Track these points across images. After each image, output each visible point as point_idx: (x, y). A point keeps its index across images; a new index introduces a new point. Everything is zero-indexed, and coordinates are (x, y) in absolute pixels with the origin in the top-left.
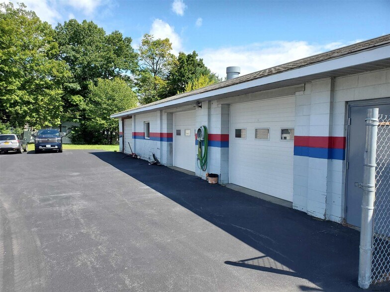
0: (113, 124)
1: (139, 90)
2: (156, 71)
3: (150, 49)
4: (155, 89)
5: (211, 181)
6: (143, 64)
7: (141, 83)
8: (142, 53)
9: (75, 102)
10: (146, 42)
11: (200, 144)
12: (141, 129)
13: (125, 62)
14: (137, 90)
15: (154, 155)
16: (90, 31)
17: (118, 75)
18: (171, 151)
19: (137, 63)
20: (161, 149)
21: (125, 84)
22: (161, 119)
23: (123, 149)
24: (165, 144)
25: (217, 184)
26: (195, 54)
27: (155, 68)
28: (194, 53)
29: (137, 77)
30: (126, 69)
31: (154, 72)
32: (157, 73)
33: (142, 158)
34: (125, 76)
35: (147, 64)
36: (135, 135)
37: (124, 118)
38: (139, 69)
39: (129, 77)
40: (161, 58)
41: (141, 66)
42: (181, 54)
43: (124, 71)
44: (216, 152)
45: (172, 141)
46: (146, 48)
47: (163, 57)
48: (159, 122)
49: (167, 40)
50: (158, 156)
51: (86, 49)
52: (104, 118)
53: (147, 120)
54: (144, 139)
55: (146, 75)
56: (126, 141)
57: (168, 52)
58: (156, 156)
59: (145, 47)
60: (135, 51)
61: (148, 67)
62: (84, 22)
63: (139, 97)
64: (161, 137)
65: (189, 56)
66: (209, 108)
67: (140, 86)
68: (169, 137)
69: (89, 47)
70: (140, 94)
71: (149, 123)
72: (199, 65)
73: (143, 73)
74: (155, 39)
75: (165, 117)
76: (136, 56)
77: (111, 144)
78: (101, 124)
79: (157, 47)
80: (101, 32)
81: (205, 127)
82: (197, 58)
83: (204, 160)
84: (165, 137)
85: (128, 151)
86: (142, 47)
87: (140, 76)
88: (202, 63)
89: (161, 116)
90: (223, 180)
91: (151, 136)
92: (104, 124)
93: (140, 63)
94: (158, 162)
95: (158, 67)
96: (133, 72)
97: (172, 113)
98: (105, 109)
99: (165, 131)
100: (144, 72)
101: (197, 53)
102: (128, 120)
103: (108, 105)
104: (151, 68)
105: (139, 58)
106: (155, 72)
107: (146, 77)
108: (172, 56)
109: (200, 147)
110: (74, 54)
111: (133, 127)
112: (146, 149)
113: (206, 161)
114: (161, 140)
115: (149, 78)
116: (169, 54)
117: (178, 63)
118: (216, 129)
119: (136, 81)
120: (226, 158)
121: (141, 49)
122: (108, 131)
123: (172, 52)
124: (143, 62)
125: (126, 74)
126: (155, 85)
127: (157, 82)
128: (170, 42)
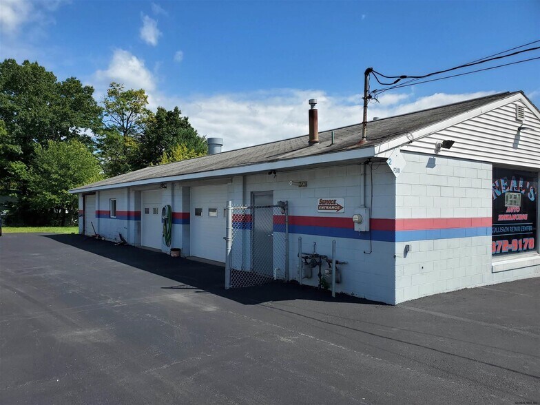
0: (67, 200)
1: (103, 153)
2: (127, 129)
3: (119, 103)
4: (125, 153)
5: (174, 254)
6: (109, 120)
7: (106, 145)
8: (108, 107)
9: (14, 171)
10: (113, 93)
11: (165, 221)
12: (106, 206)
13: (85, 118)
14: (99, 153)
15: (120, 235)
16: (35, 76)
17: (75, 135)
18: (139, 230)
19: (101, 120)
20: (128, 228)
21: (83, 148)
22: (129, 197)
23: (84, 230)
24: (133, 222)
25: (179, 257)
26: (177, 111)
27: (125, 126)
28: (176, 109)
29: (100, 138)
30: (86, 126)
31: (124, 132)
32: (128, 132)
33: (107, 240)
34: (85, 135)
35: (114, 120)
36: (99, 214)
37: (85, 195)
38: (104, 127)
39: (89, 138)
40: (134, 114)
41: (106, 124)
42: (161, 110)
43: (83, 129)
44: (178, 228)
45: (140, 220)
46: (112, 100)
47: (136, 113)
48: (126, 200)
49: (141, 92)
50: (125, 236)
51: (31, 100)
52: (55, 193)
53: (113, 197)
54: (110, 218)
55: (114, 135)
56: (88, 220)
57: (143, 107)
58: (123, 235)
59: (111, 98)
60: (98, 105)
61: (116, 124)
62: (26, 62)
63: (102, 163)
64: (128, 215)
65: (170, 114)
66: (173, 189)
67: (105, 148)
68: (137, 216)
69: (35, 98)
70: (104, 159)
71: (115, 201)
72: (182, 125)
73: (108, 133)
74: (125, 90)
75: (132, 195)
76: (99, 111)
77: (63, 225)
78: (50, 200)
79: (128, 100)
80: (50, 77)
81: (169, 206)
82: (180, 116)
83: (168, 236)
84: (133, 216)
85: (90, 232)
86: (108, 99)
87: (105, 136)
88: (187, 123)
89: (129, 193)
90: (184, 254)
91: (118, 215)
92: (54, 199)
93: (105, 119)
94: (125, 242)
95: (129, 125)
96: (95, 131)
97: (140, 191)
98: (56, 180)
99: (133, 209)
100: (110, 131)
101: (179, 109)
102: (90, 196)
103: (59, 175)
104: (119, 125)
105: (104, 113)
106: (126, 131)
107: (113, 138)
108: (149, 112)
109: (165, 225)
110: (11, 105)
111: (97, 204)
112: (112, 229)
113: (170, 237)
114: (129, 219)
115: (117, 139)
116: (145, 109)
117: (155, 120)
118: (179, 209)
119: (98, 142)
120: (187, 233)
121: (106, 102)
122: (58, 208)
123: (148, 107)
124: (109, 118)
125: (85, 133)
126: (125, 148)
127: (127, 144)
128: (145, 95)
